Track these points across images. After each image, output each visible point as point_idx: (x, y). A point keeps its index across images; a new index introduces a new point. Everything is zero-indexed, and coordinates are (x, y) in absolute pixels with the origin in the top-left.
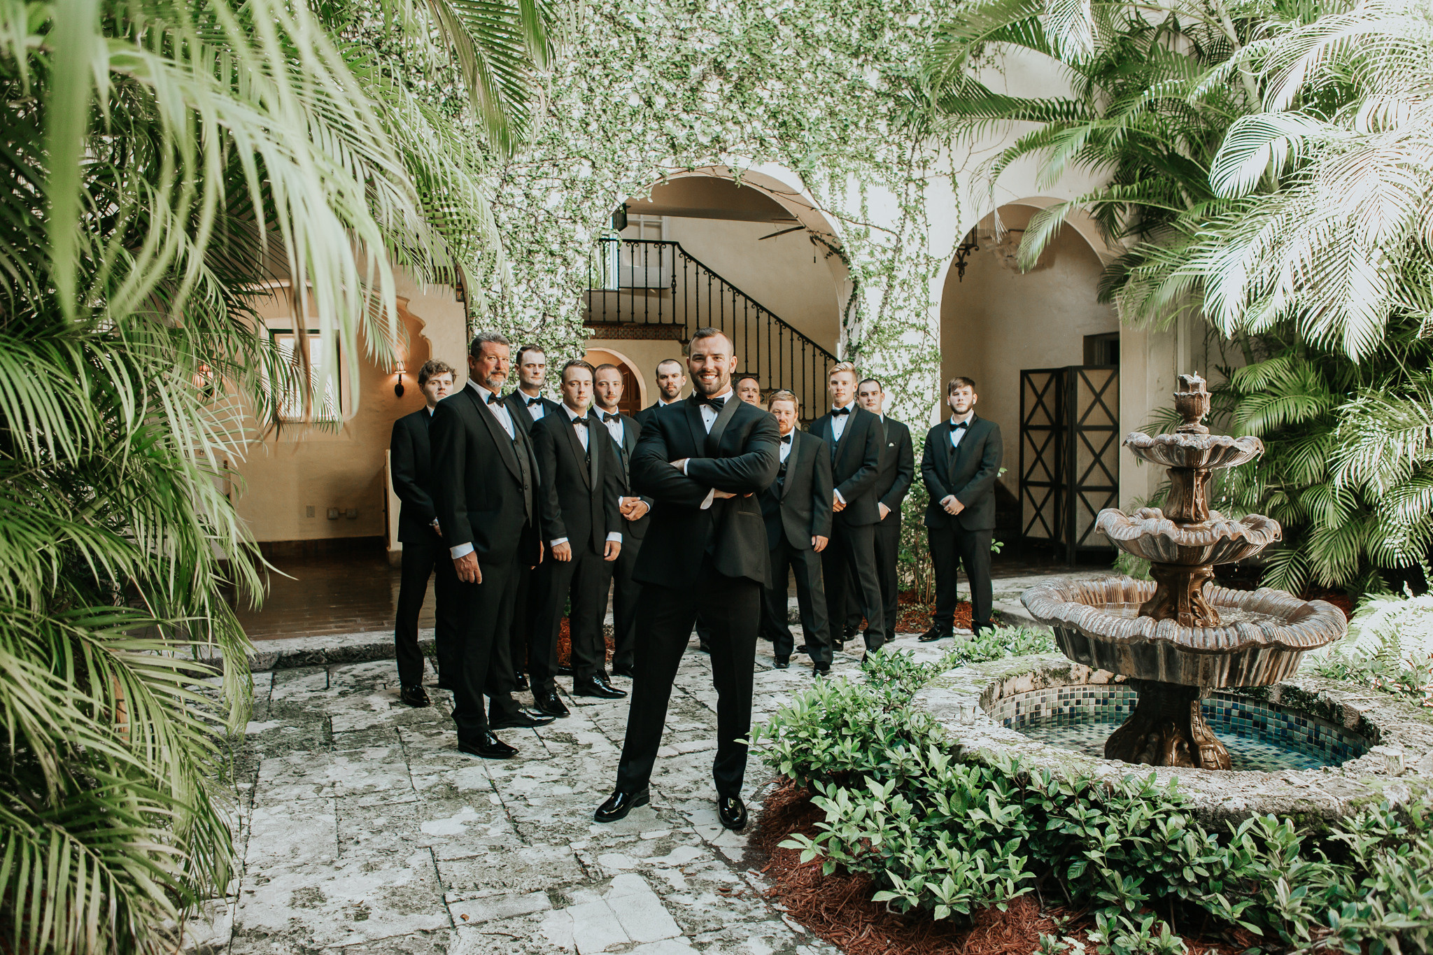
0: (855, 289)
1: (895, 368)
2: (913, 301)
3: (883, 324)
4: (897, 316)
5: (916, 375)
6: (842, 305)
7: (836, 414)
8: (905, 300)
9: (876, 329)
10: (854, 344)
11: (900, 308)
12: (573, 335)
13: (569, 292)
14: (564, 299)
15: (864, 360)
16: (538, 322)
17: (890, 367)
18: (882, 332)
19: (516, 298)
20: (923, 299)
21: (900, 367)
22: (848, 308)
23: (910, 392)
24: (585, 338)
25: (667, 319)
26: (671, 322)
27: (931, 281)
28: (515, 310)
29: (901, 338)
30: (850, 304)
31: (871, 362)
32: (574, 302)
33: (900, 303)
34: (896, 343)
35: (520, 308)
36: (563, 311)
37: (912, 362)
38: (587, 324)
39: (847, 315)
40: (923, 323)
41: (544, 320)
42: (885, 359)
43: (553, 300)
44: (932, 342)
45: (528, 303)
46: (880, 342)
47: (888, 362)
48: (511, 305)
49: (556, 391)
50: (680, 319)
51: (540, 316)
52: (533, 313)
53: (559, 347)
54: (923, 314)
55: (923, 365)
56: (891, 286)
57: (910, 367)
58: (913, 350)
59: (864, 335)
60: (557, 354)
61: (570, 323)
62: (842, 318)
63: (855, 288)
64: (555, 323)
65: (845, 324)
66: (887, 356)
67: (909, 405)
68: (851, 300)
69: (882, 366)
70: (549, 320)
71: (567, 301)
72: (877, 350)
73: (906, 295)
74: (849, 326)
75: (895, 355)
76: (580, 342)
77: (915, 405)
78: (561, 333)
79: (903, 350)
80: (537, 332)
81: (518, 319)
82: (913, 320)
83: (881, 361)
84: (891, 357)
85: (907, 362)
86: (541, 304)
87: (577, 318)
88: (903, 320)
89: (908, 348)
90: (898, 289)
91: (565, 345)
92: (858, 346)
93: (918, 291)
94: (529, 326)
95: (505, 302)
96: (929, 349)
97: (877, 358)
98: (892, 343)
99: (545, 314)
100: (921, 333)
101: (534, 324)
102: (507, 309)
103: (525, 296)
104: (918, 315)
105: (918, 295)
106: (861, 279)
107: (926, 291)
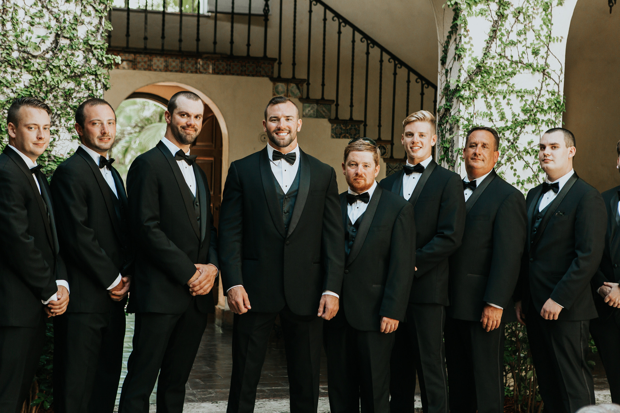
0: (455, 19)
1: (503, 118)
2: (531, 36)
3: (489, 62)
4: (508, 54)
5: (530, 128)
6: (442, 39)
7: (409, 171)
8: (519, 34)
9: (480, 69)
10: (452, 87)
11: (513, 43)
12: (94, 62)
13: (89, 9)
14: (83, 17)
15: (462, 108)
16: (48, 43)
17: (496, 116)
18: (488, 73)
19: (21, 15)
20: (544, 33)
21: (509, 116)
22: (448, 43)
23: (521, 149)
24: (109, 67)
25: (257, 51)
26: (261, 55)
27: (556, 10)
28: (19, 28)
29: (512, 81)
30: (449, 37)
31: (471, 109)
32: (96, 21)
33: (513, 37)
34: (505, 87)
35: (26, 26)
36: (81, 32)
37: (525, 111)
38: (111, 50)
39: (446, 51)
40: (542, 62)
41: (56, 42)
42: (489, 107)
43: (69, 18)
44: (553, 87)
45: (37, 20)
46: (484, 85)
47: (494, 110)
48: (15, 23)
49: (69, 130)
50: (272, 52)
51: (52, 38)
52: (42, 32)
53: (76, 77)
54: (543, 52)
55: (539, 116)
56: (501, 16)
57: (522, 117)
58: (527, 97)
59: (464, 76)
60: (72, 85)
61: (89, 48)
62: (440, 55)
63: (456, 17)
64: (71, 47)
65: (443, 63)
66: (493, 103)
67: (519, 165)
68: (451, 33)
69: (485, 115)
70: (63, 42)
71: (87, 19)
72: (480, 95)
73: (521, 27)
74: (448, 65)
75: (504, 102)
76: (102, 71)
77: (527, 165)
78: (79, 58)
79: (513, 97)
80: (48, 56)
81: (23, 39)
82: (529, 58)
83: (484, 109)
84: (498, 104)
85: (517, 110)
86: (53, 23)
87: (99, 41)
88: (516, 58)
89: (521, 94)
90: (511, 19)
91: (82, 74)
92: (457, 90)
93: (537, 22)
94: (37, 48)
95: (8, 17)
96: (548, 96)
97: (480, 104)
98: (500, 87)
99: (57, 35)
100: (539, 76)
101: (44, 47)
102: (9, 26)
103: (33, 11)
104: (535, 53)
105: (537, 27)
106: (463, 6)
107: (548, 22)
